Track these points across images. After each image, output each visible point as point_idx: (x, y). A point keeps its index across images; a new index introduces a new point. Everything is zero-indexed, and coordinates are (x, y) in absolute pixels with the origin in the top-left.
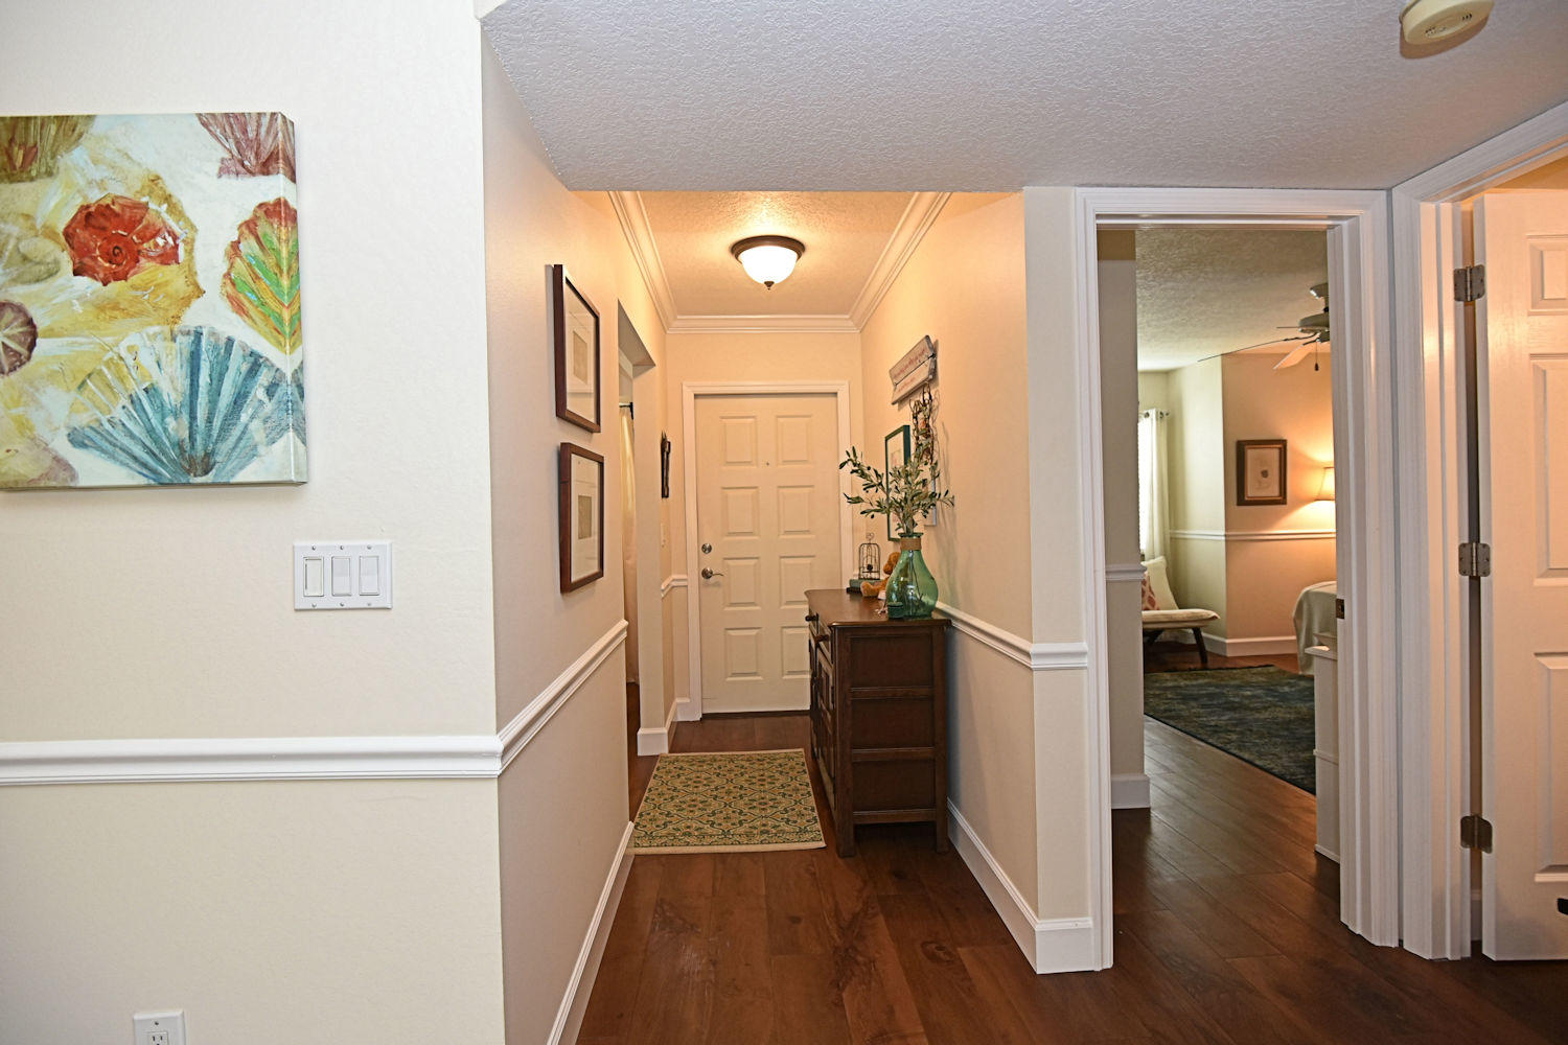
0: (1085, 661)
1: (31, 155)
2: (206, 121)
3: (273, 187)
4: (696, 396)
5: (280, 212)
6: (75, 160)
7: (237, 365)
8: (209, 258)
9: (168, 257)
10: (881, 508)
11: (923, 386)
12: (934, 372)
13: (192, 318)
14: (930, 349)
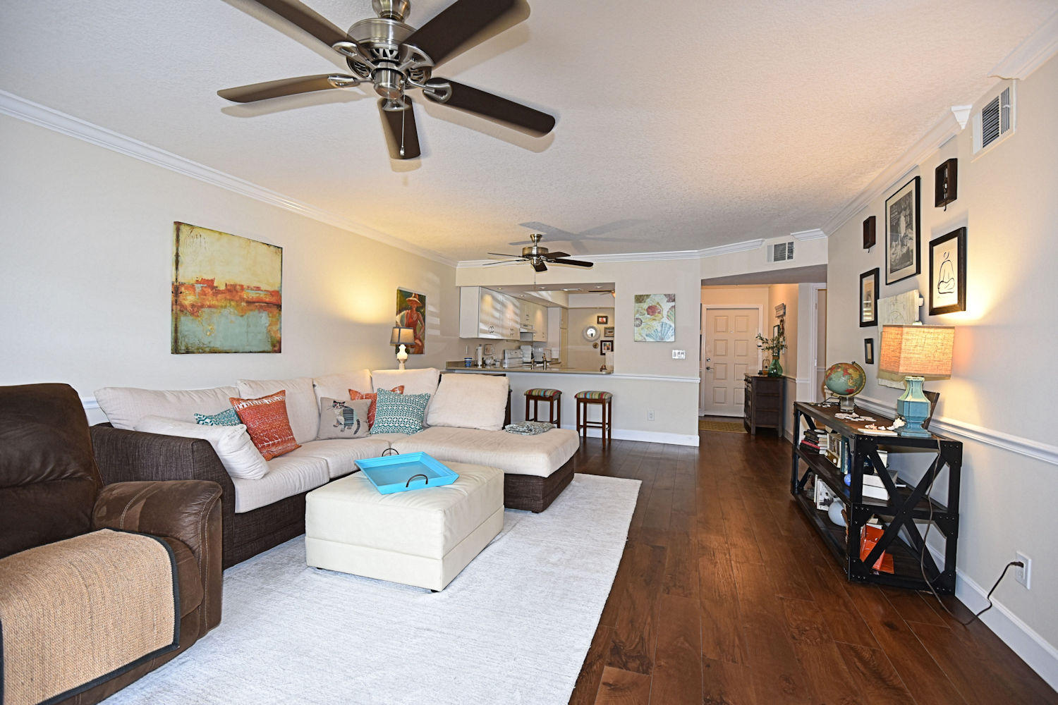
0: (808, 382)
1: (643, 300)
2: (665, 295)
3: (673, 304)
4: (707, 309)
5: (674, 307)
6: (648, 300)
7: (668, 326)
8: (665, 313)
9: (659, 313)
10: (768, 349)
11: (782, 316)
12: (785, 313)
13: (662, 320)
14: (784, 307)
